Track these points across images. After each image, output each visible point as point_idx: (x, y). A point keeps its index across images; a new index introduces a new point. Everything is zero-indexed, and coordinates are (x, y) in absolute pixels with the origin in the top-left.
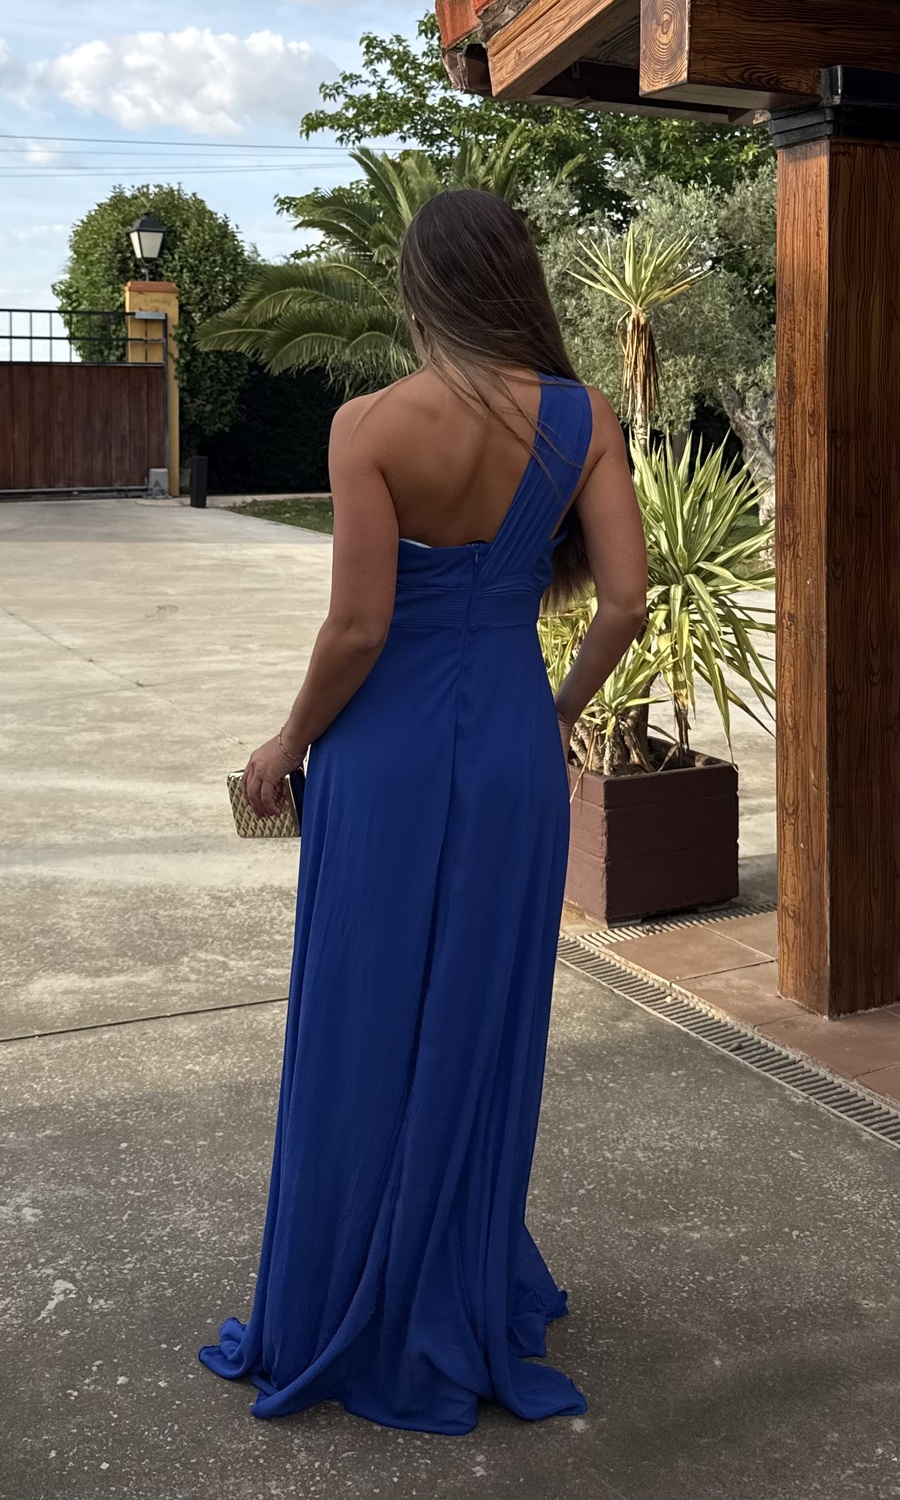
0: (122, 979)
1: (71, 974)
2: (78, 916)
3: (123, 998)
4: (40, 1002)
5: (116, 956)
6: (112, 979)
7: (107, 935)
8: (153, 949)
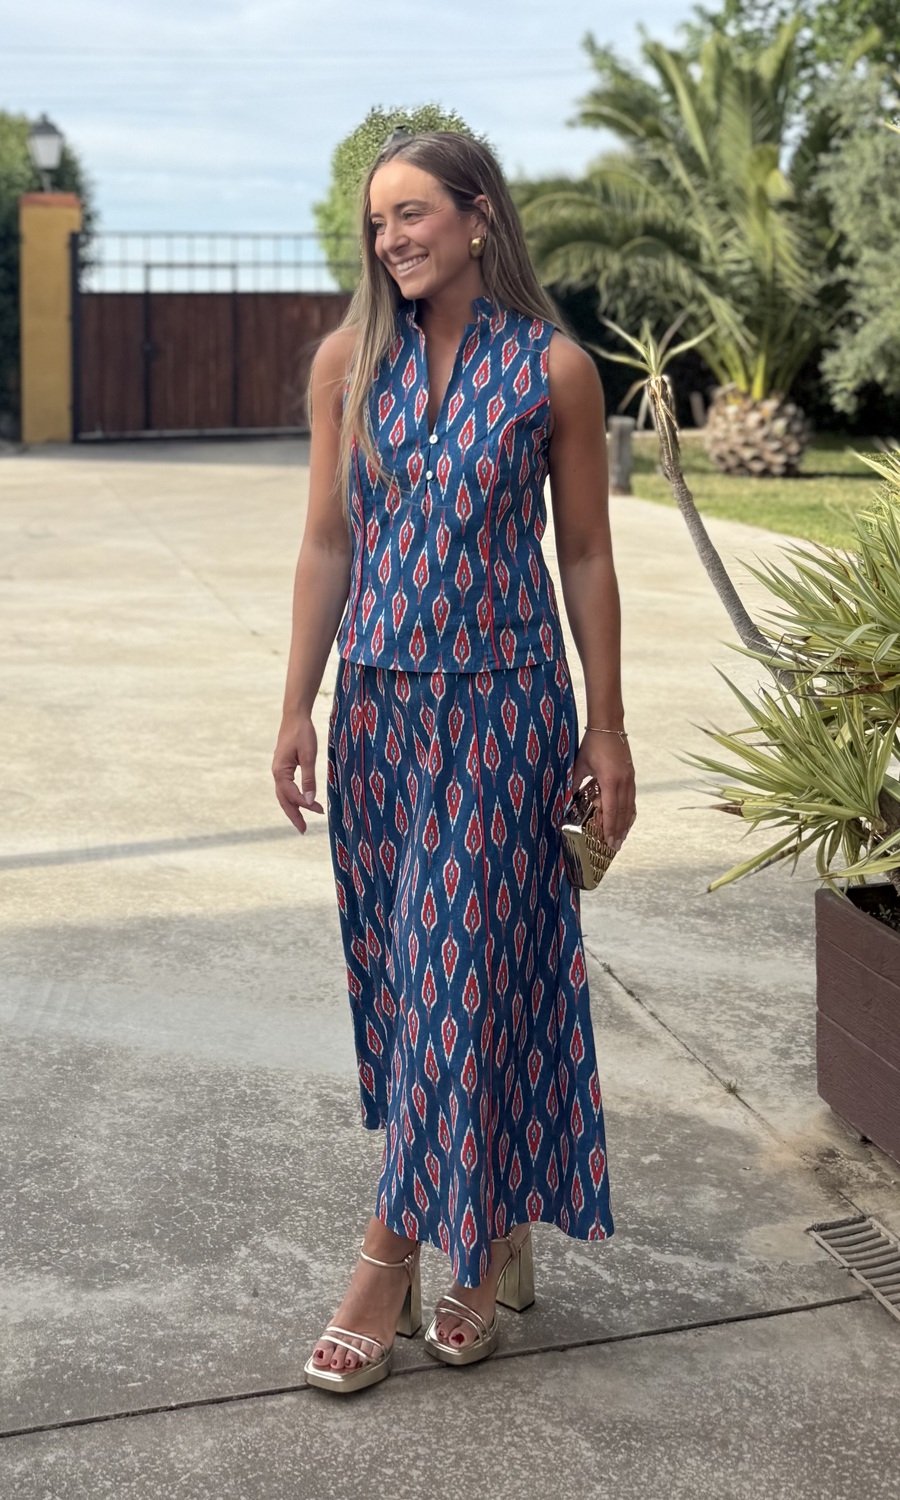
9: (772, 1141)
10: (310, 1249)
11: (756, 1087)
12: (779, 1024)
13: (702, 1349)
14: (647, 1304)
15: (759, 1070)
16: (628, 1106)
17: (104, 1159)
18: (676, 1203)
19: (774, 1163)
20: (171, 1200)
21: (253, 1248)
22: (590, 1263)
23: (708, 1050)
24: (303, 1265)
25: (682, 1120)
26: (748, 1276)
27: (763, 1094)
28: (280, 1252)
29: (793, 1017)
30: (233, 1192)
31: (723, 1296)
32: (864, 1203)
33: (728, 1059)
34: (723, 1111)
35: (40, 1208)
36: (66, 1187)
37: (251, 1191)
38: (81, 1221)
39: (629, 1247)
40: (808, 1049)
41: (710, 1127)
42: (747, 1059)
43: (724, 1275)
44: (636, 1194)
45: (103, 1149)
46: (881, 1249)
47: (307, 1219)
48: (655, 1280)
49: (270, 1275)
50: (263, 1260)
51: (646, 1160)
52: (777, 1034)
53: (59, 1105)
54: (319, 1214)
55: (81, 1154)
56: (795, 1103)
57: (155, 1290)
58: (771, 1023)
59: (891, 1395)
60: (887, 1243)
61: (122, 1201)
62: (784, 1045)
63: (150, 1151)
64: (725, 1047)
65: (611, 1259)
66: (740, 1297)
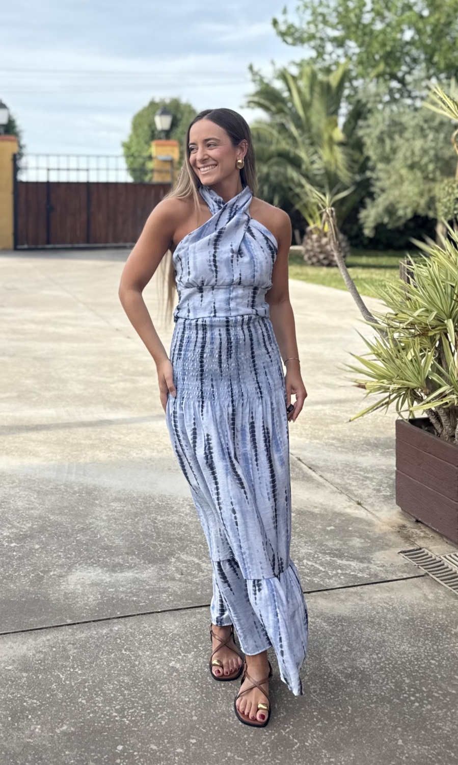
0: (129, 574)
1: (97, 568)
2: (105, 518)
3: (130, 593)
4: (74, 593)
5: (127, 554)
6: (123, 575)
7: (123, 535)
8: (152, 549)
9: (378, 522)
10: (200, 559)
11: (369, 502)
12: (375, 480)
13: (364, 593)
14: (339, 577)
15: (369, 497)
16: (317, 509)
17: (107, 527)
18: (344, 544)
19: (381, 530)
20: (139, 542)
21: (177, 558)
22: (314, 564)
23: (347, 490)
24: (198, 564)
25: (340, 514)
26: (378, 568)
27: (372, 505)
28: (188, 560)
29: (379, 477)
30: (164, 539)
31: (369, 575)
32: (420, 543)
33: (356, 493)
34: (357, 511)
35: (86, 544)
36: (95, 537)
37: (171, 539)
38: (105, 549)
39: (328, 558)
40: (388, 489)
41: (352, 517)
42: (364, 493)
43: (368, 568)
44: (327, 540)
45: (106, 524)
46: (429, 559)
47: (196, 548)
48: (341, 569)
49: (186, 567)
50: (182, 562)
51: (329, 529)
52: (374, 484)
53: (83, 508)
54: (200, 547)
55: (98, 526)
56: (385, 508)
57: (142, 572)
58: (371, 479)
59: (441, 608)
60: (431, 557)
61: (118, 542)
62: (378, 488)
63: (125, 524)
64: (353, 488)
65: (322, 562)
66: (376, 576)
